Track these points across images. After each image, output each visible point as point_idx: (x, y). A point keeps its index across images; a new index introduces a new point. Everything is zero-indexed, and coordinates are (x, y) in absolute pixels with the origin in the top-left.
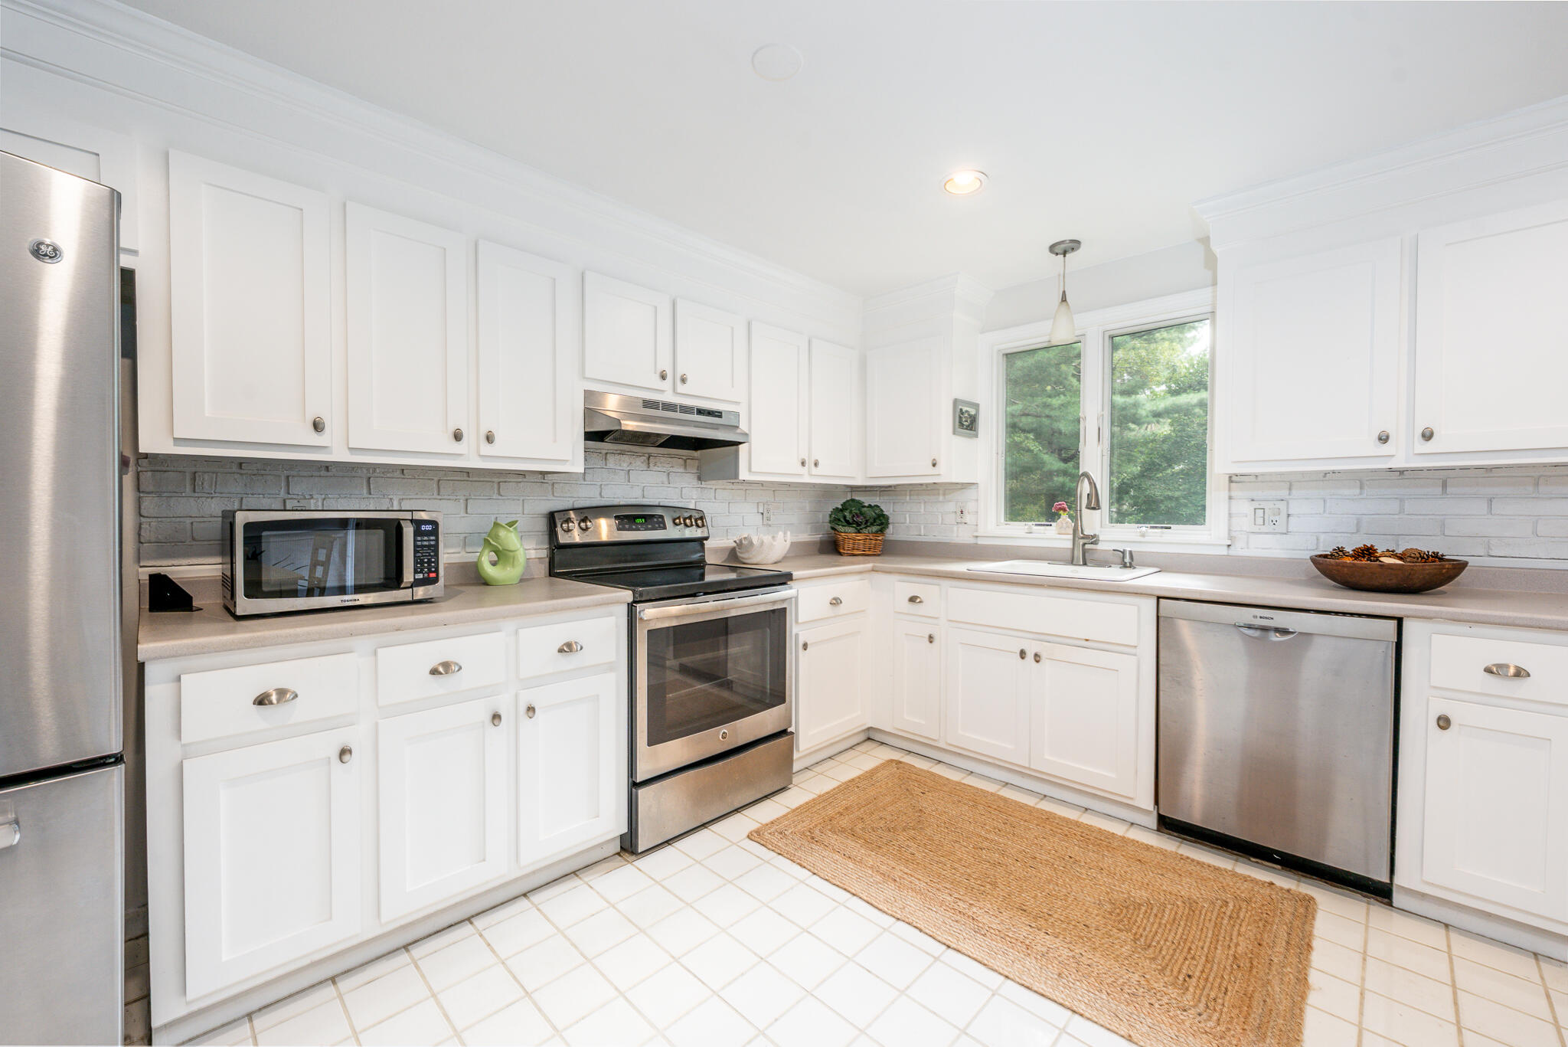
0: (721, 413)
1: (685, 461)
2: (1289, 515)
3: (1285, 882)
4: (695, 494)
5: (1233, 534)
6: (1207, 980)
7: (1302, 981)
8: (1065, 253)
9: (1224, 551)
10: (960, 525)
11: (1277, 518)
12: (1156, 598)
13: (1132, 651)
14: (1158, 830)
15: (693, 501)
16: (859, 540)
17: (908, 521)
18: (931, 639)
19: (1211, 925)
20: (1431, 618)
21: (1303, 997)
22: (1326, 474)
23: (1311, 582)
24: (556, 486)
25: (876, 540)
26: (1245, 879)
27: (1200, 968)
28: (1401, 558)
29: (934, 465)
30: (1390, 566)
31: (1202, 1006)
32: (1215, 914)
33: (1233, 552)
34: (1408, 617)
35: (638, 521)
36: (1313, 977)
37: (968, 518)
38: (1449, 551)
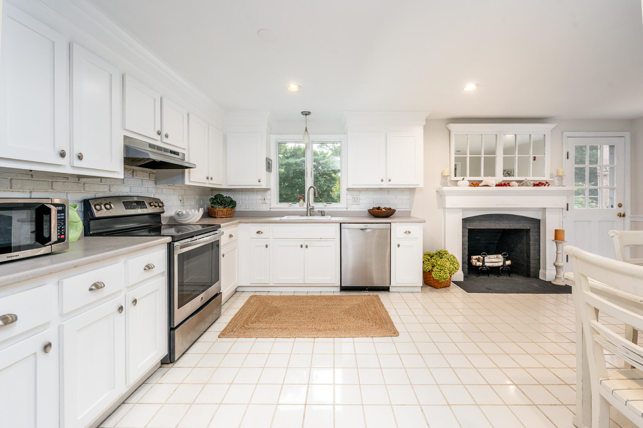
0: (179, 153)
1: (150, 174)
2: (360, 199)
3: (372, 293)
4: (154, 191)
5: (348, 205)
6: (371, 319)
7: (386, 311)
8: (306, 115)
9: (345, 210)
10: (263, 204)
11: (357, 200)
12: (340, 224)
13: (334, 240)
14: (340, 291)
15: (153, 194)
16: (224, 211)
17: (241, 203)
18: (267, 246)
19: (365, 308)
20: (396, 222)
21: (388, 314)
22: (367, 188)
23: (369, 217)
24: (86, 185)
25: (232, 211)
26: (364, 296)
27: (369, 317)
28: (385, 209)
29: (259, 181)
30: (384, 211)
31: (374, 324)
32: (364, 305)
33: (348, 210)
34: (392, 222)
35: (133, 204)
36: (387, 310)
37: (267, 201)
38: (393, 208)
